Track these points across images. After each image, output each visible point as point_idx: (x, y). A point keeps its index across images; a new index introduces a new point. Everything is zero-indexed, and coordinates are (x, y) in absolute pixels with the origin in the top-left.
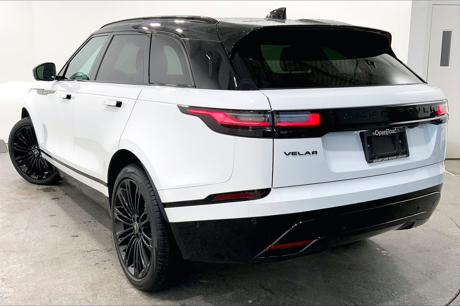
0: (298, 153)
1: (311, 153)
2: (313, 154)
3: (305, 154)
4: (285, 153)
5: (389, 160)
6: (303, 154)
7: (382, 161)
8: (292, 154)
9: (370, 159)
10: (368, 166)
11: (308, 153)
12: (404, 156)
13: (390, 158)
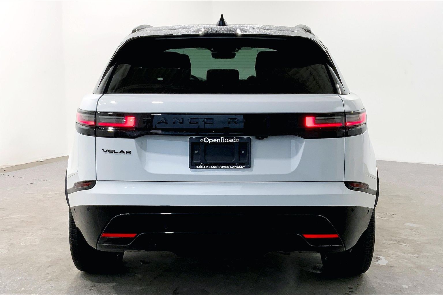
0: (113, 151)
1: (125, 152)
2: (126, 153)
3: (120, 153)
4: (103, 150)
6: (118, 153)
7: (208, 168)
8: (109, 152)
9: (193, 165)
10: (190, 171)
11: (122, 152)
12: (240, 167)
13: (219, 167)
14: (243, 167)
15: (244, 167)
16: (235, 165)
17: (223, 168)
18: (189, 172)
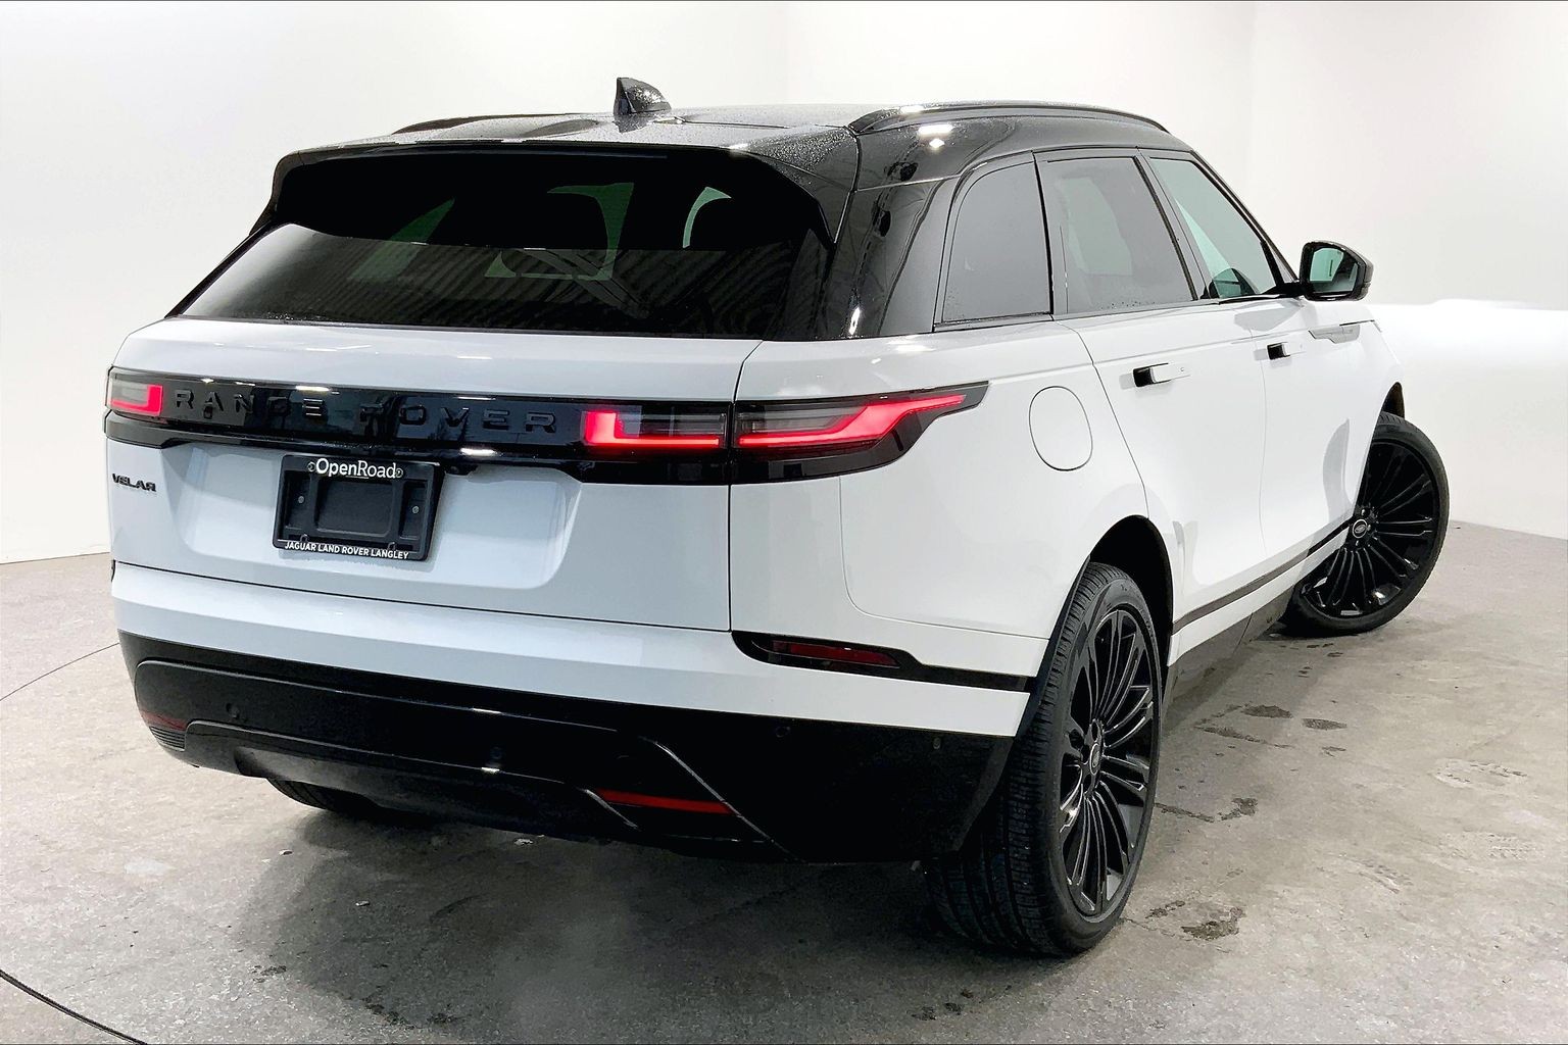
0: (128, 480)
1: (146, 487)
2: (148, 489)
3: (136, 486)
4: (114, 475)
5: (340, 553)
7: (317, 551)
8: (122, 482)
9: (286, 530)
10: (278, 556)
11: (140, 484)
12: (397, 555)
13: (345, 549)
14: (403, 556)
15: (406, 555)
16: (383, 546)
17: (353, 554)
18: (272, 556)
